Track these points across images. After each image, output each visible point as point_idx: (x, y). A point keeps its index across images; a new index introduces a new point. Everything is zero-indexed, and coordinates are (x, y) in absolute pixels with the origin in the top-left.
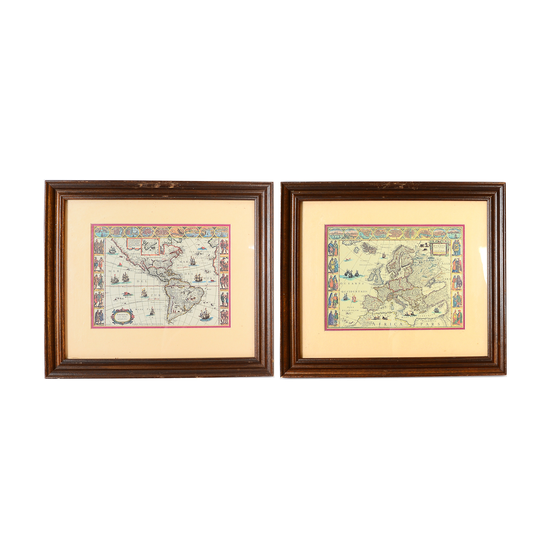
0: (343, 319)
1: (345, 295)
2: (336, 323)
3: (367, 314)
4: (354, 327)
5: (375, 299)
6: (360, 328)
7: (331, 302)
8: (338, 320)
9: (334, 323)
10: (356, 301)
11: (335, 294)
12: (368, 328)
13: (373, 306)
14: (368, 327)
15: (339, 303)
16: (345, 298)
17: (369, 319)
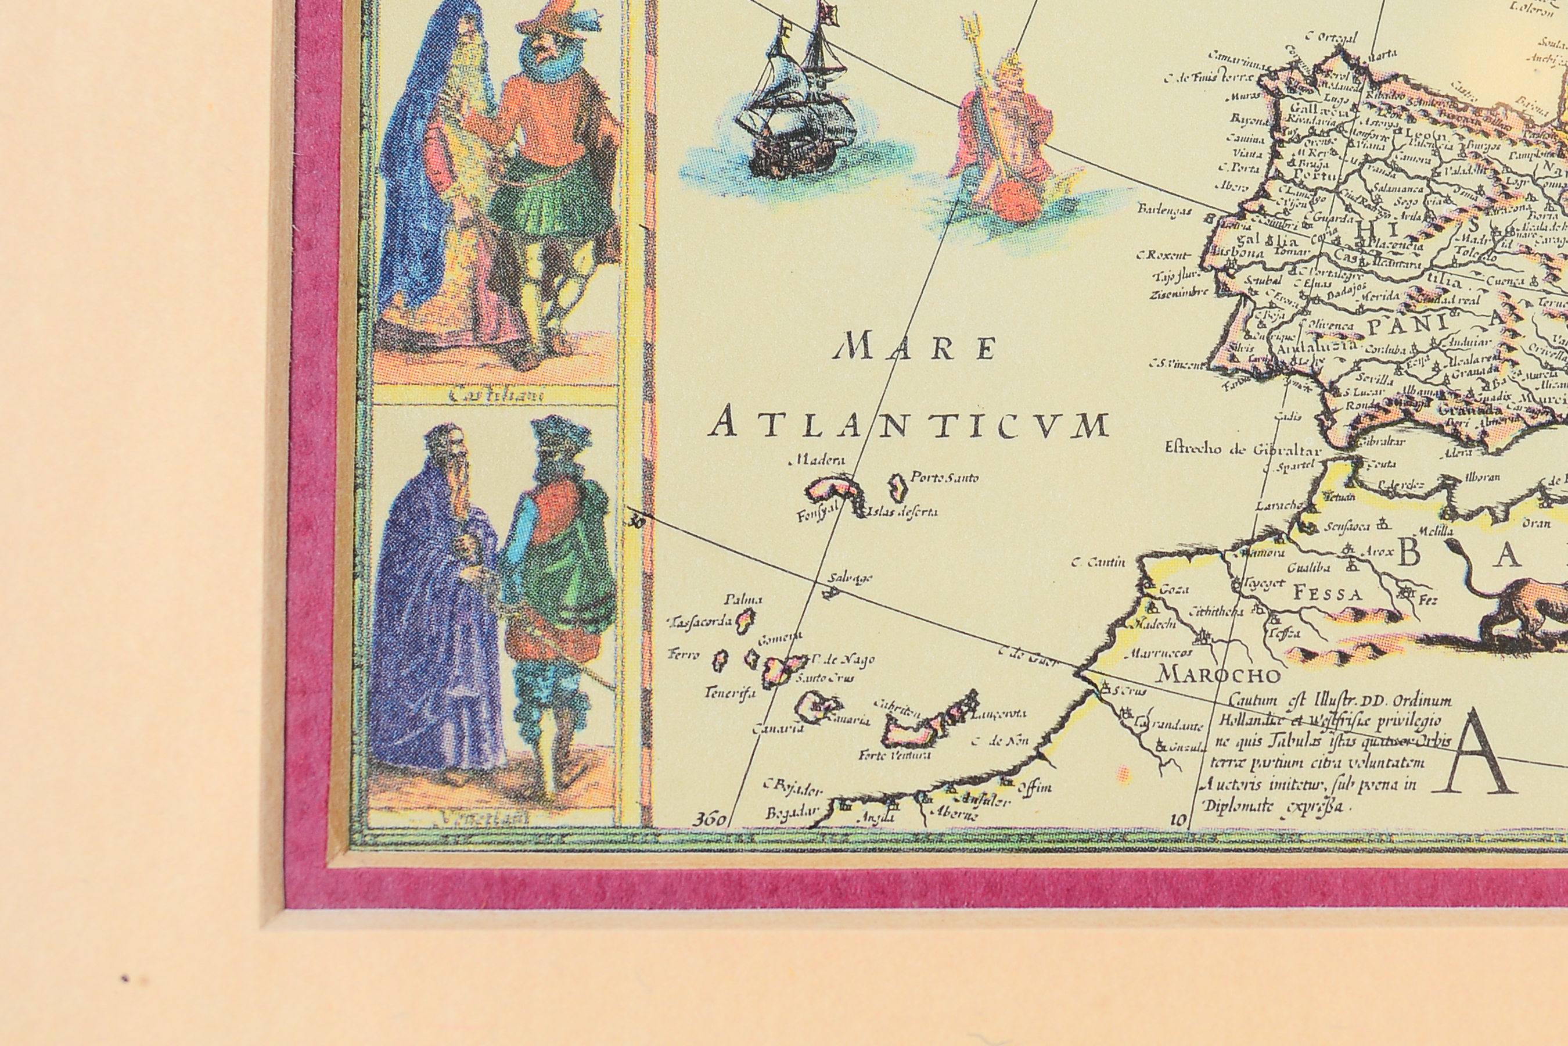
0: (726, 638)
1: (797, 45)
2: (548, 725)
3: (1327, 513)
4: (988, 817)
5: (1502, 153)
6: (1155, 843)
7: (441, 213)
8: (602, 665)
9: (510, 729)
10: (1052, 193)
11: (531, 31)
12: (1351, 843)
13: (1462, 326)
14: (1334, 824)
15: (633, 241)
16: (784, 122)
17: (1374, 628)
